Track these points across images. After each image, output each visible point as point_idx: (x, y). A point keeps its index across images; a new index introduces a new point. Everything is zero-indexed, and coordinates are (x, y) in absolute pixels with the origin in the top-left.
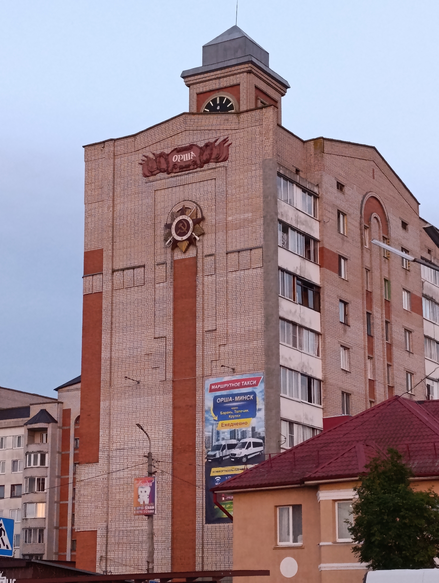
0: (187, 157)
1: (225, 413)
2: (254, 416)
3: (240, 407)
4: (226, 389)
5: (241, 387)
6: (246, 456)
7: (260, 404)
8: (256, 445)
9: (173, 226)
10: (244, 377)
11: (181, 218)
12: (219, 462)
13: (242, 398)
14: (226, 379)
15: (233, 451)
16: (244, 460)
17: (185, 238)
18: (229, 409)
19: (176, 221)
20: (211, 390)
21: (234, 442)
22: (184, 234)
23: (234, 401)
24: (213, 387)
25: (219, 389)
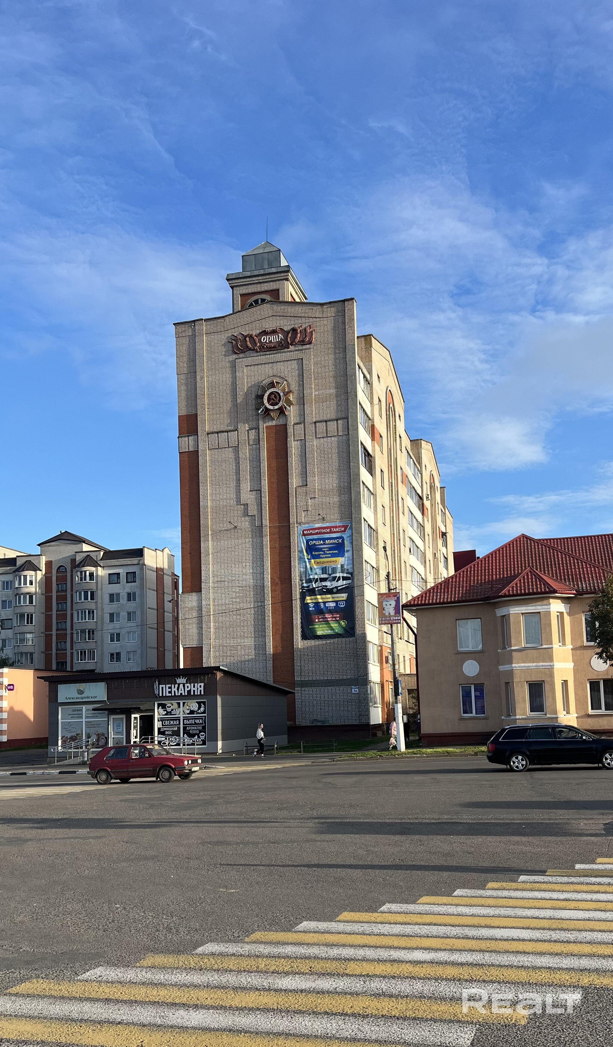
0: (274, 339)
1: (317, 553)
2: (343, 556)
3: (330, 549)
4: (317, 534)
5: (331, 532)
6: (336, 587)
7: (347, 546)
8: (344, 578)
9: (266, 397)
10: (333, 524)
11: (272, 390)
12: (312, 592)
13: (332, 541)
14: (317, 525)
15: (324, 584)
16: (335, 590)
17: (276, 407)
18: (320, 550)
19: (268, 393)
20: (304, 535)
21: (325, 576)
22: (277, 404)
23: (324, 544)
24: (305, 532)
25: (311, 534)
